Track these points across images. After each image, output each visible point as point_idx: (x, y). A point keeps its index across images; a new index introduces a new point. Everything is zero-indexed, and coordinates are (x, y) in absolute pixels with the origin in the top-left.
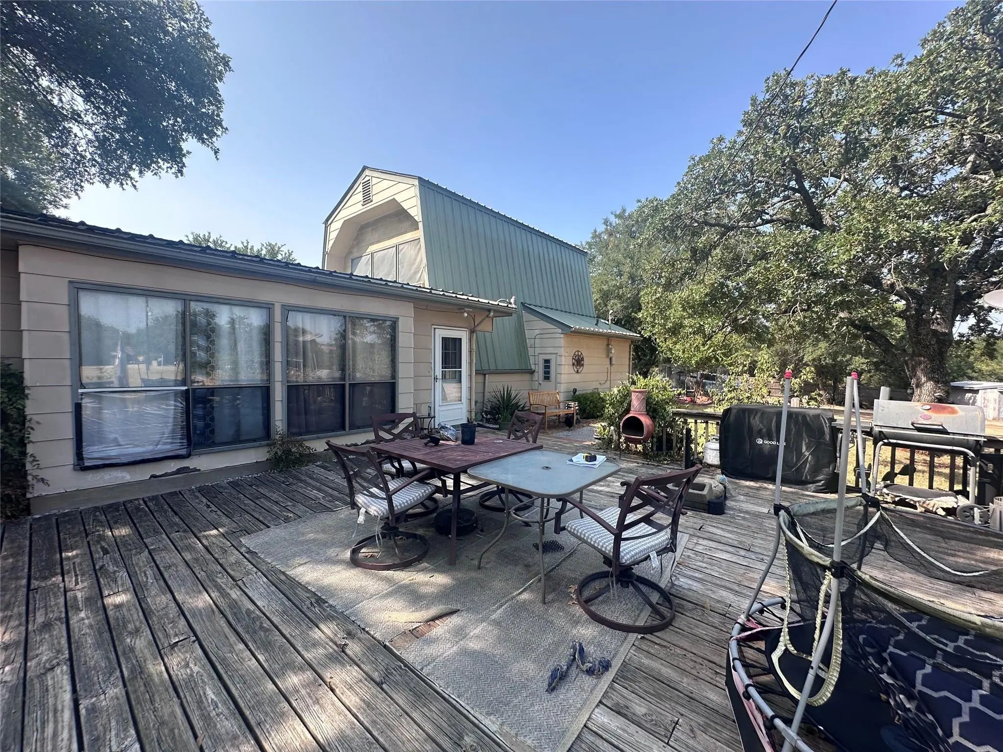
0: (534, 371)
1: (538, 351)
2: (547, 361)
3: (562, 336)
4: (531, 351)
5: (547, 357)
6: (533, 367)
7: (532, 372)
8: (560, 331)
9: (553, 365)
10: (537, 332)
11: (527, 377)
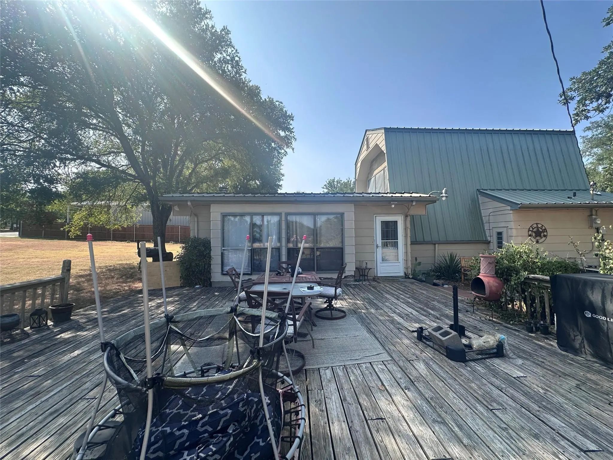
0: (490, 242)
1: (492, 225)
2: (500, 234)
3: (511, 212)
4: (486, 227)
5: (500, 230)
6: (489, 238)
7: (489, 243)
8: (509, 208)
9: (504, 236)
10: (491, 210)
11: (484, 246)
